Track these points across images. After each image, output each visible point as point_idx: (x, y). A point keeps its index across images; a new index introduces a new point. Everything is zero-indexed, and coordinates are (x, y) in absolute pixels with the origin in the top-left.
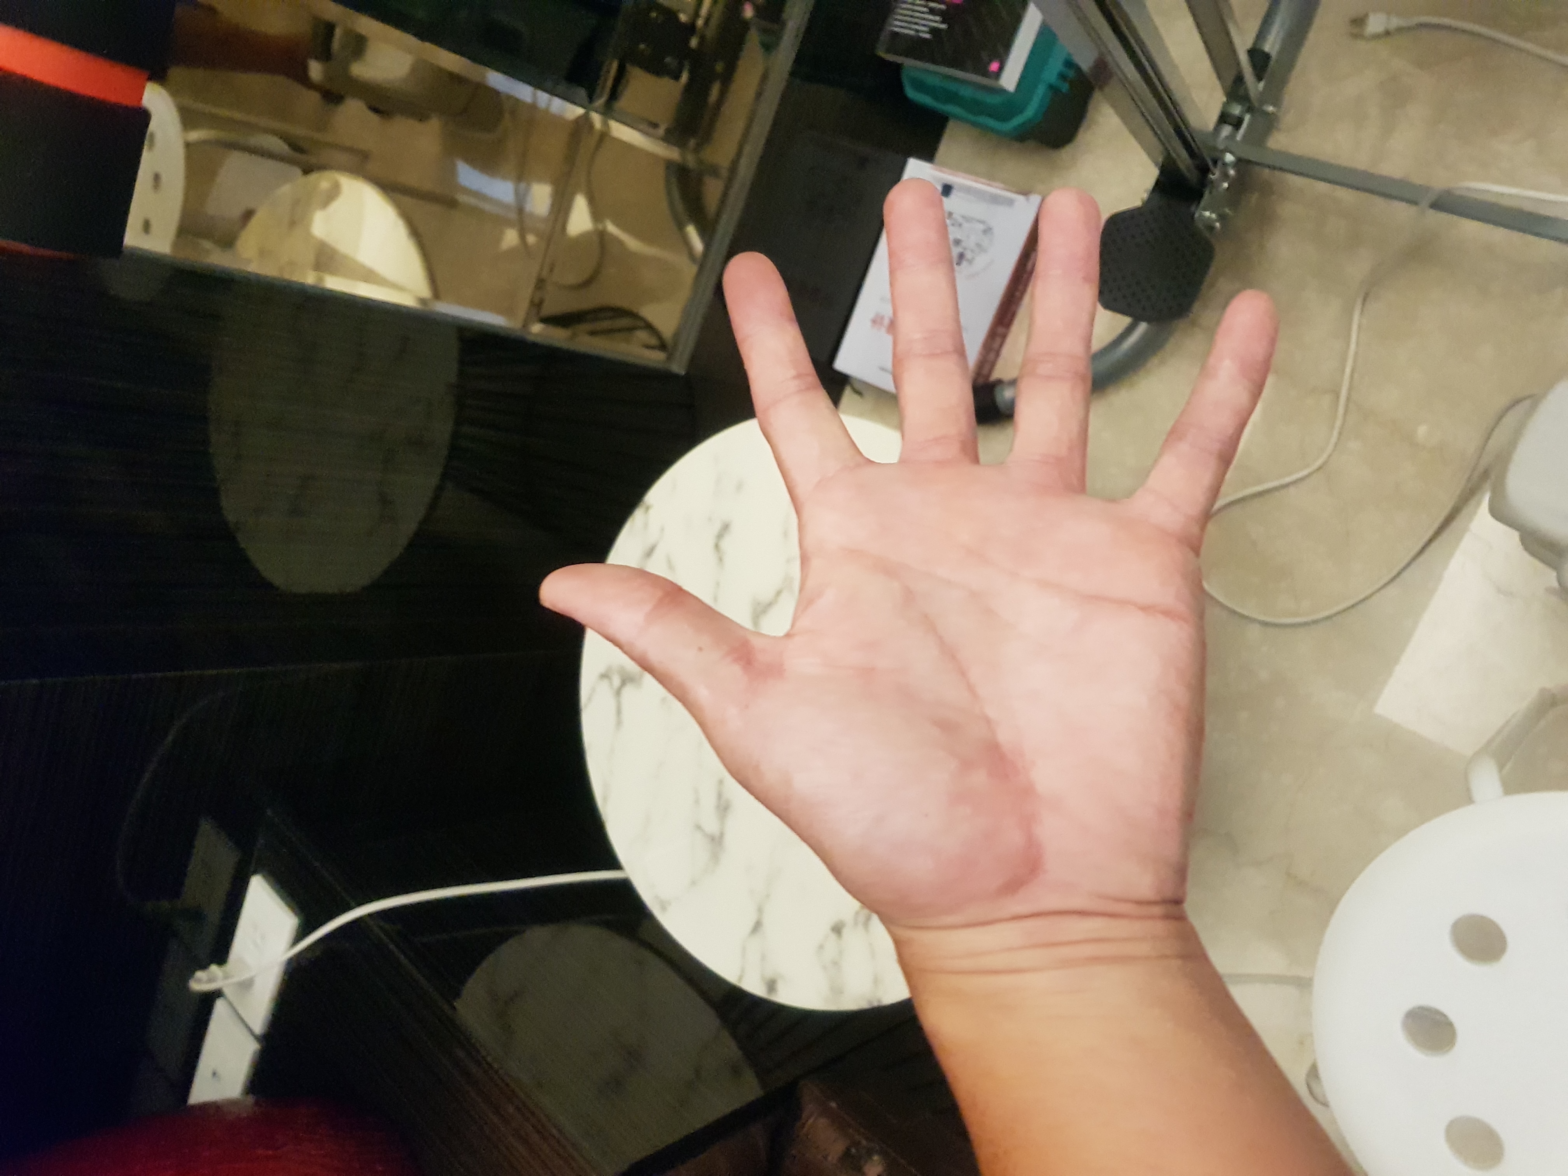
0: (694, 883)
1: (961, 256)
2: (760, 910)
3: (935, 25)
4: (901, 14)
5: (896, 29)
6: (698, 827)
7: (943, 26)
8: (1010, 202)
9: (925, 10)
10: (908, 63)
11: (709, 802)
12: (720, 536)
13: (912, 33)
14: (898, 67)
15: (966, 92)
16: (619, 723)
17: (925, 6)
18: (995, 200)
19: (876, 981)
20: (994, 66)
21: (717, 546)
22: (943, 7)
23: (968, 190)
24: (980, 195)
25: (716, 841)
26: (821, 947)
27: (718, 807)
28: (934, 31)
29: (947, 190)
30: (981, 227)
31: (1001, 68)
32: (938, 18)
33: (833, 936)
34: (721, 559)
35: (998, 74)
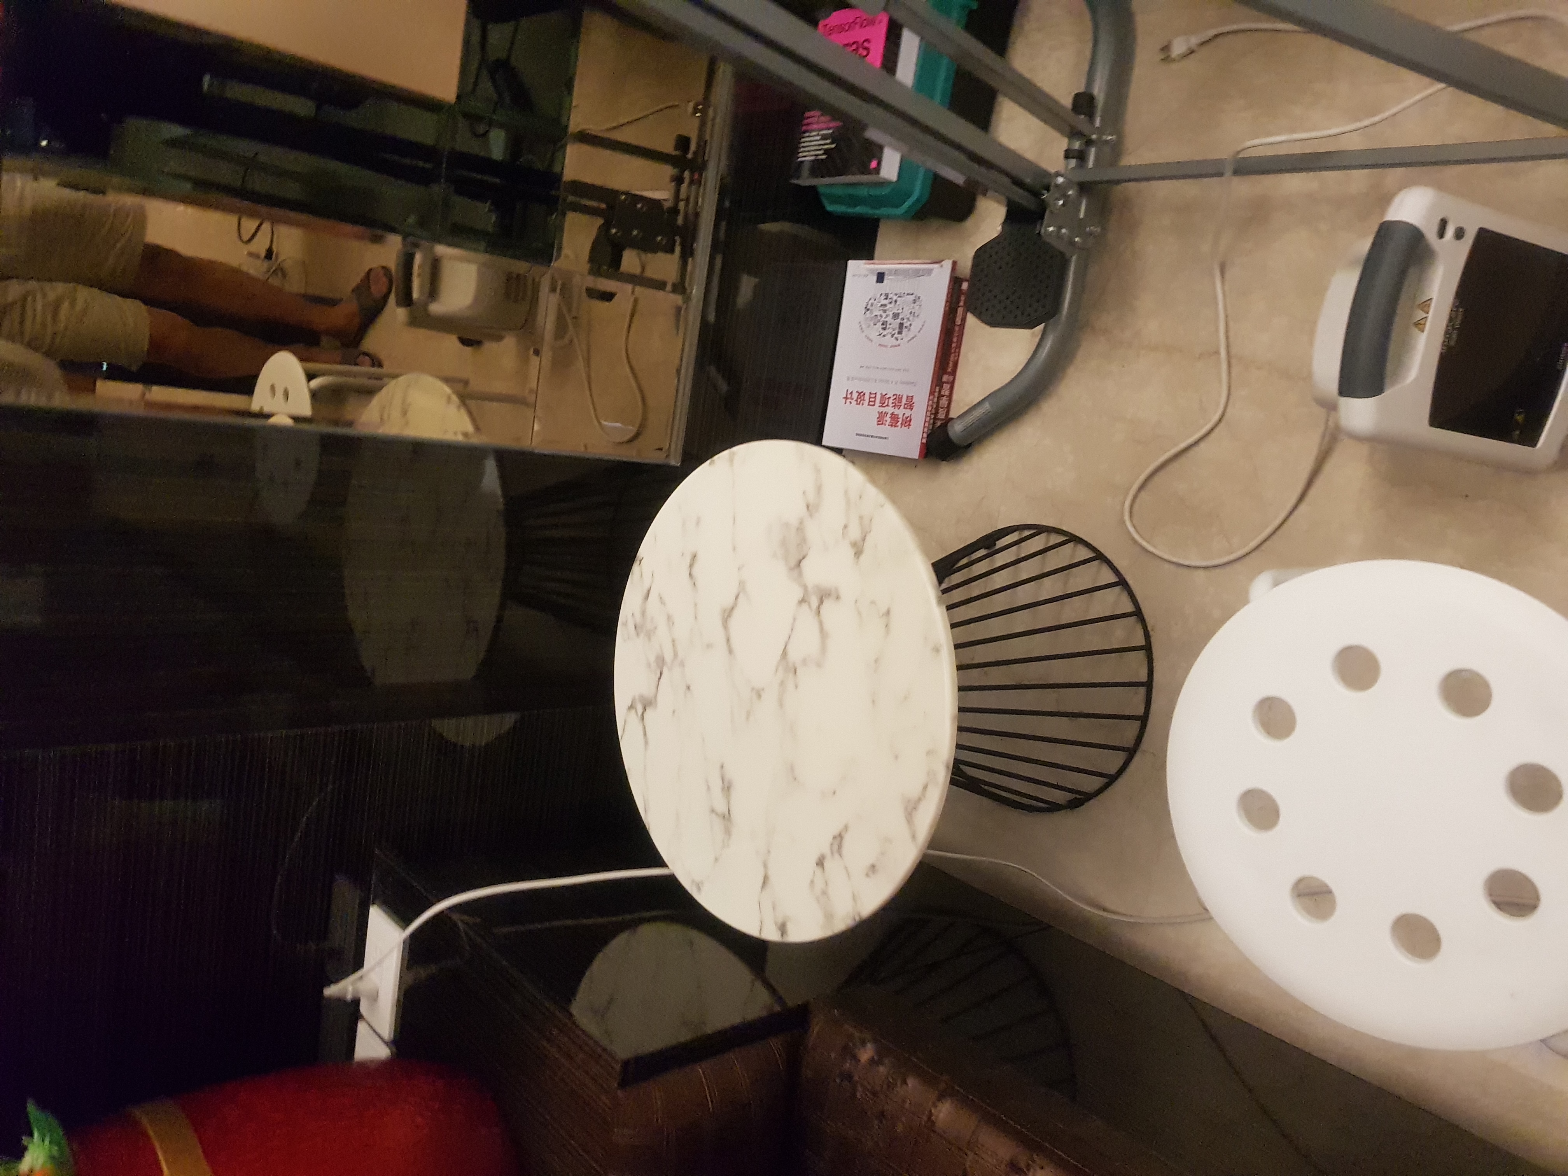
0: (716, 860)
1: (901, 325)
2: (765, 866)
3: (826, 147)
4: (803, 147)
5: (799, 160)
6: (713, 811)
7: (833, 146)
8: (930, 272)
9: (818, 138)
10: (821, 182)
11: (717, 785)
12: (691, 566)
13: (813, 158)
14: (813, 188)
15: (863, 192)
16: (646, 743)
17: (818, 135)
18: (918, 274)
19: (854, 898)
20: (874, 164)
21: (690, 574)
22: (831, 131)
23: (896, 272)
24: (906, 273)
25: (727, 817)
26: (812, 882)
27: (723, 789)
28: (826, 152)
29: (880, 278)
30: (912, 298)
31: (879, 164)
32: (828, 141)
33: (819, 871)
34: (694, 584)
35: (877, 170)
